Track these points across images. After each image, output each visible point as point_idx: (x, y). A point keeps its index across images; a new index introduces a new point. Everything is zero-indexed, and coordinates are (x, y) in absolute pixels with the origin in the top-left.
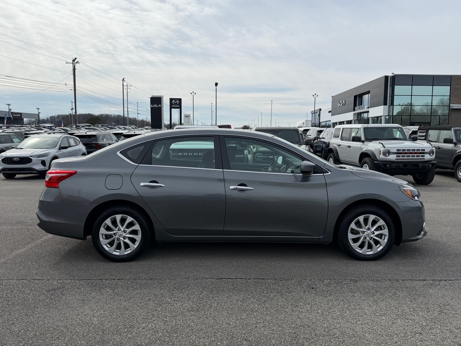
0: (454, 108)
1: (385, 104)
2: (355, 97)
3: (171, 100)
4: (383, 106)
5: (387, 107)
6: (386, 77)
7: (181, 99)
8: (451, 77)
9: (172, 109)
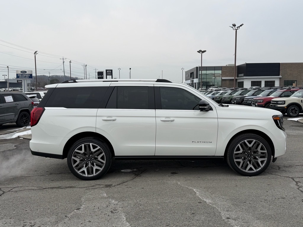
0: (223, 79)
1: (197, 78)
2: (191, 73)
3: (107, 70)
4: (196, 79)
5: (198, 79)
6: (197, 67)
7: (112, 70)
8: (222, 67)
9: (107, 76)
